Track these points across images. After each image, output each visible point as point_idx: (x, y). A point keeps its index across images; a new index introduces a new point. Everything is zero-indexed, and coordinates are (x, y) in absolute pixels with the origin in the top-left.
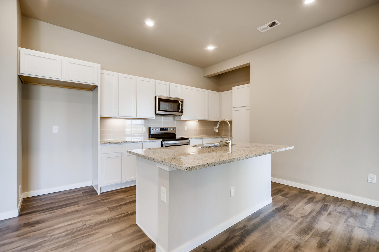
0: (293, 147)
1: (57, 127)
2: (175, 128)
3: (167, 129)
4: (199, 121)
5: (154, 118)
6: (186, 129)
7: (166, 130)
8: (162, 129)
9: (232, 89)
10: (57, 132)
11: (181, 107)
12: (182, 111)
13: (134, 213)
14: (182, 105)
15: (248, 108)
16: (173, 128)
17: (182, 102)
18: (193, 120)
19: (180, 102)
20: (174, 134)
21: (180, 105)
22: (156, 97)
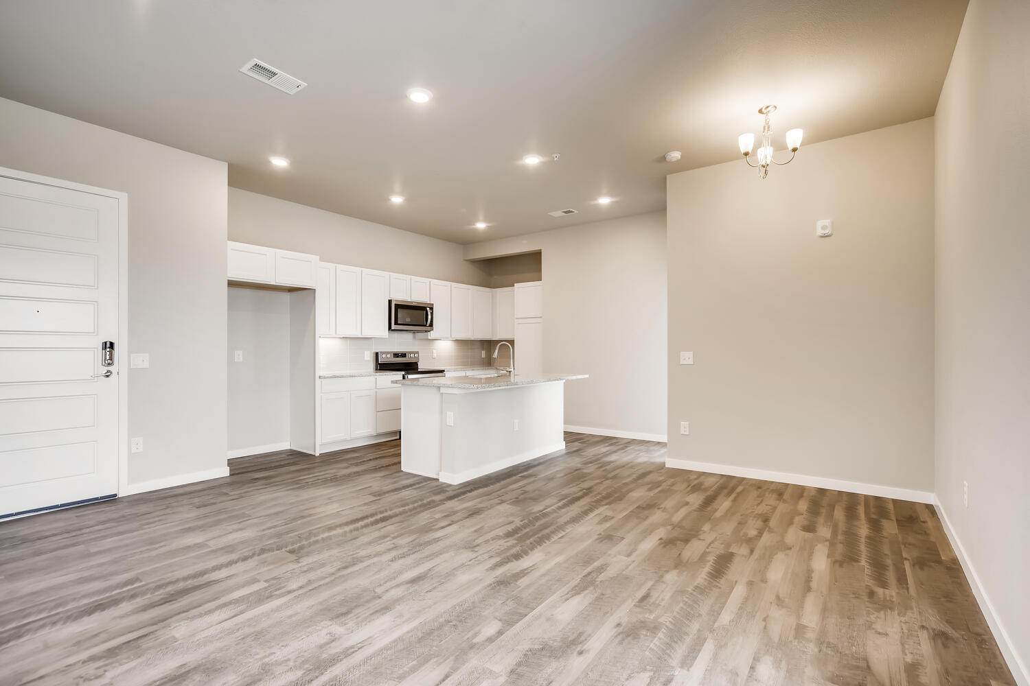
0: (587, 376)
1: (241, 353)
2: (417, 353)
3: (404, 355)
4: (457, 341)
5: (387, 337)
6: (435, 355)
7: (403, 357)
8: (396, 355)
9: (514, 286)
10: (241, 360)
11: (429, 317)
12: (431, 325)
13: (400, 463)
14: (432, 313)
15: (539, 320)
16: (414, 353)
17: (432, 309)
18: (446, 339)
19: (428, 309)
20: (416, 364)
21: (429, 314)
22: (390, 302)
